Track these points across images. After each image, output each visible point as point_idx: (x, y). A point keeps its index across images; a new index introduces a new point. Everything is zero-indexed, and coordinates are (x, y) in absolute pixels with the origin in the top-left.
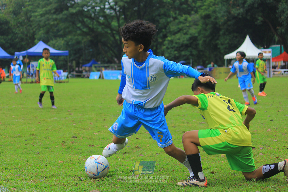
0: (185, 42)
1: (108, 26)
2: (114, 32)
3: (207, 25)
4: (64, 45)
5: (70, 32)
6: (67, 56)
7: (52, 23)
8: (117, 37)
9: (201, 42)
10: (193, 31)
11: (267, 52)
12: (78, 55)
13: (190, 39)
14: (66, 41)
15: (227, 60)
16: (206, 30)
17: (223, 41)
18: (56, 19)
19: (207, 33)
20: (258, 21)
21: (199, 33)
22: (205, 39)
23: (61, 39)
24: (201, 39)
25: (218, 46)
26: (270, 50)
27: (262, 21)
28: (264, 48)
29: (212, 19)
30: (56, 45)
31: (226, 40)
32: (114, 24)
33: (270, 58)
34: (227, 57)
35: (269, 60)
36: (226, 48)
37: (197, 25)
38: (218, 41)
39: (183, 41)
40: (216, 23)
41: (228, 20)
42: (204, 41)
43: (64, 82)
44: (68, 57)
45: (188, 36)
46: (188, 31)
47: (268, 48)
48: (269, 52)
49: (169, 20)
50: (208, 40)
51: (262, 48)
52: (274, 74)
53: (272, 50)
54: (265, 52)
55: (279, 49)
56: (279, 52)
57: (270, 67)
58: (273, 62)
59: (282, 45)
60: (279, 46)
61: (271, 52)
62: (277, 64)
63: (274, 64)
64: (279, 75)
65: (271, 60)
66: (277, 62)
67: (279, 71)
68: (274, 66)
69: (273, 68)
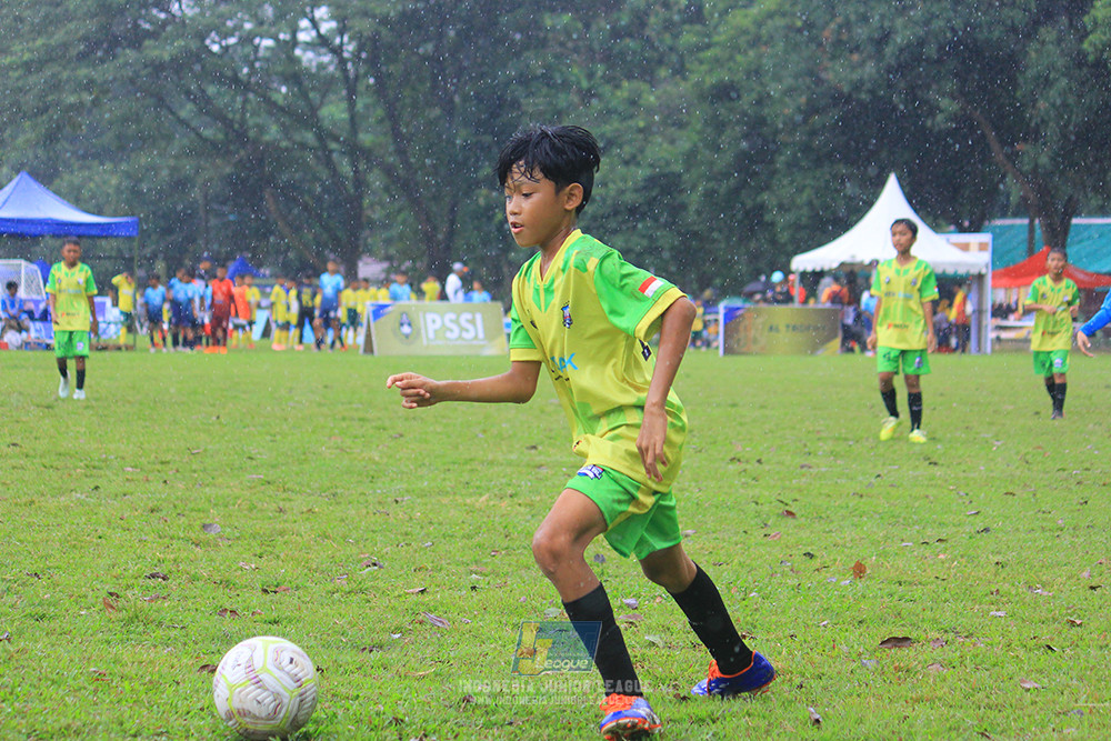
0: (629, 198)
1: (309, 118)
2: (333, 146)
3: (720, 126)
4: (118, 190)
5: (145, 141)
6: (130, 238)
7: (72, 99)
8: (345, 167)
9: (694, 199)
10: (664, 151)
11: (974, 247)
12: (177, 237)
13: (651, 181)
14: (128, 175)
15: (804, 275)
16: (716, 148)
17: (788, 194)
18: (89, 85)
19: (723, 161)
20: (940, 117)
21: (690, 158)
22: (711, 184)
23: (108, 166)
24: (694, 188)
25: (767, 218)
26: (985, 237)
27: (954, 118)
28: (962, 230)
29: (746, 102)
30: (85, 193)
31: (800, 190)
32: (334, 111)
33: (984, 271)
34: (803, 262)
35: (980, 277)
36: (797, 227)
37: (681, 125)
38: (765, 196)
39: (623, 192)
40: (762, 121)
41: (812, 109)
42: (709, 194)
43: (119, 348)
44: (135, 244)
45: (641, 173)
46: (642, 151)
47: (976, 228)
48: (982, 247)
49: (562, 100)
50: (723, 189)
51: (952, 228)
52: (998, 339)
53: (994, 239)
54: (965, 247)
55: (1024, 235)
56: (1024, 247)
57: (984, 308)
58: (994, 287)
59: (1037, 222)
60: (1026, 221)
61: (990, 248)
62: (1014, 298)
63: (1001, 296)
64: (1021, 344)
65: (989, 281)
66: (1015, 291)
67: (1021, 328)
68: (1001, 306)
69: (994, 315)
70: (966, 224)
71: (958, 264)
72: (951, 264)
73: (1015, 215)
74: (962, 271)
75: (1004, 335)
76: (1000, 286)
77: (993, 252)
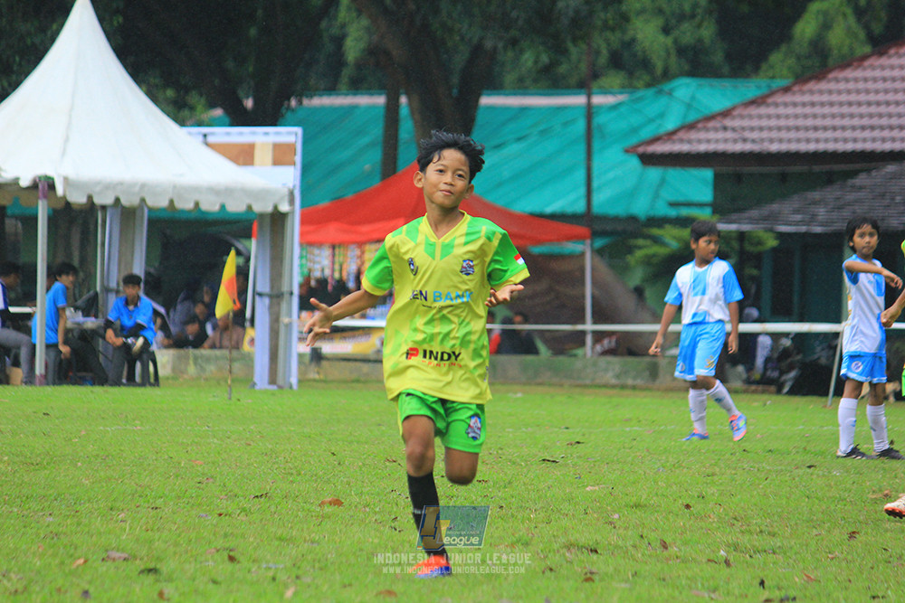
11: (263, 155)
26: (288, 134)
28: (240, 118)
33: (284, 208)
35: (277, 220)
47: (267, 115)
48: (281, 155)
51: (218, 112)
52: (317, 356)
53: (307, 140)
54: (243, 156)
55: (377, 131)
56: (375, 156)
57: (285, 289)
58: (307, 243)
59: (403, 100)
60: (380, 100)
61: (298, 158)
62: (352, 267)
63: (323, 264)
64: (366, 368)
65: (295, 228)
66: (353, 252)
67: (367, 331)
68: (322, 282)
69: (305, 305)
70: (249, 103)
71: (229, 191)
72: (213, 191)
73: (357, 86)
74: (236, 207)
75: (328, 348)
76: (319, 244)
77: (306, 169)
